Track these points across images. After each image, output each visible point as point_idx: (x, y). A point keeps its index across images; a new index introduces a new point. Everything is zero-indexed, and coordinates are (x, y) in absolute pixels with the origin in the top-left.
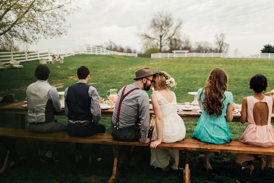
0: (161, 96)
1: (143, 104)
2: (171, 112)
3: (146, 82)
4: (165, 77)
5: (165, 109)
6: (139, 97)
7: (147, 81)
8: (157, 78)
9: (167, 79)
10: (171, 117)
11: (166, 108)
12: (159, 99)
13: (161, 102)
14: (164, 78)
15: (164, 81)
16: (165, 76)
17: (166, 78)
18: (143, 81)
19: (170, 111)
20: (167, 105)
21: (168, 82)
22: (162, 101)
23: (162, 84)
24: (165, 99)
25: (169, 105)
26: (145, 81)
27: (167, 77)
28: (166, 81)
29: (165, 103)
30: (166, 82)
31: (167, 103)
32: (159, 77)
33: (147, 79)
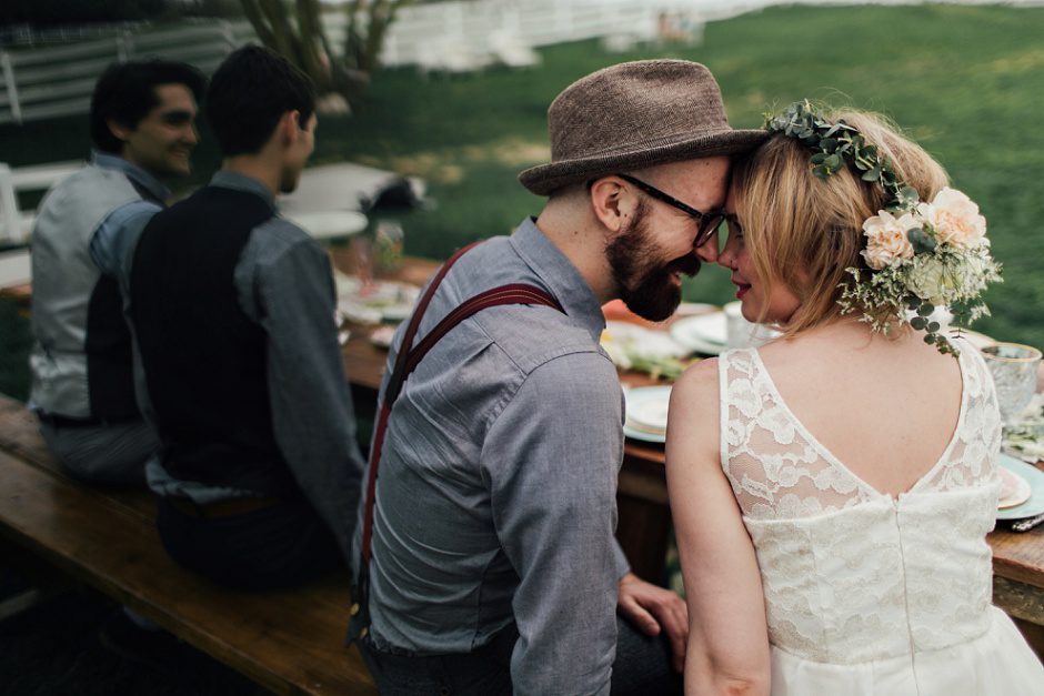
0: (771, 404)
1: (530, 477)
2: (899, 600)
3: (636, 224)
4: (857, 174)
5: (807, 561)
6: (493, 402)
7: (641, 212)
8: (758, 189)
9: (890, 202)
10: (884, 656)
11: (819, 553)
12: (732, 436)
13: (759, 475)
14: (844, 191)
15: (836, 229)
16: (862, 162)
17: (868, 187)
18: (593, 210)
19: (879, 592)
20: (832, 512)
21: (887, 235)
22: (771, 461)
23: (811, 251)
24: (816, 448)
25: (872, 520)
26: (627, 205)
27: (889, 176)
28: (871, 228)
29: (805, 489)
30: (863, 241)
31: (831, 496)
32: (790, 180)
33: (642, 186)
